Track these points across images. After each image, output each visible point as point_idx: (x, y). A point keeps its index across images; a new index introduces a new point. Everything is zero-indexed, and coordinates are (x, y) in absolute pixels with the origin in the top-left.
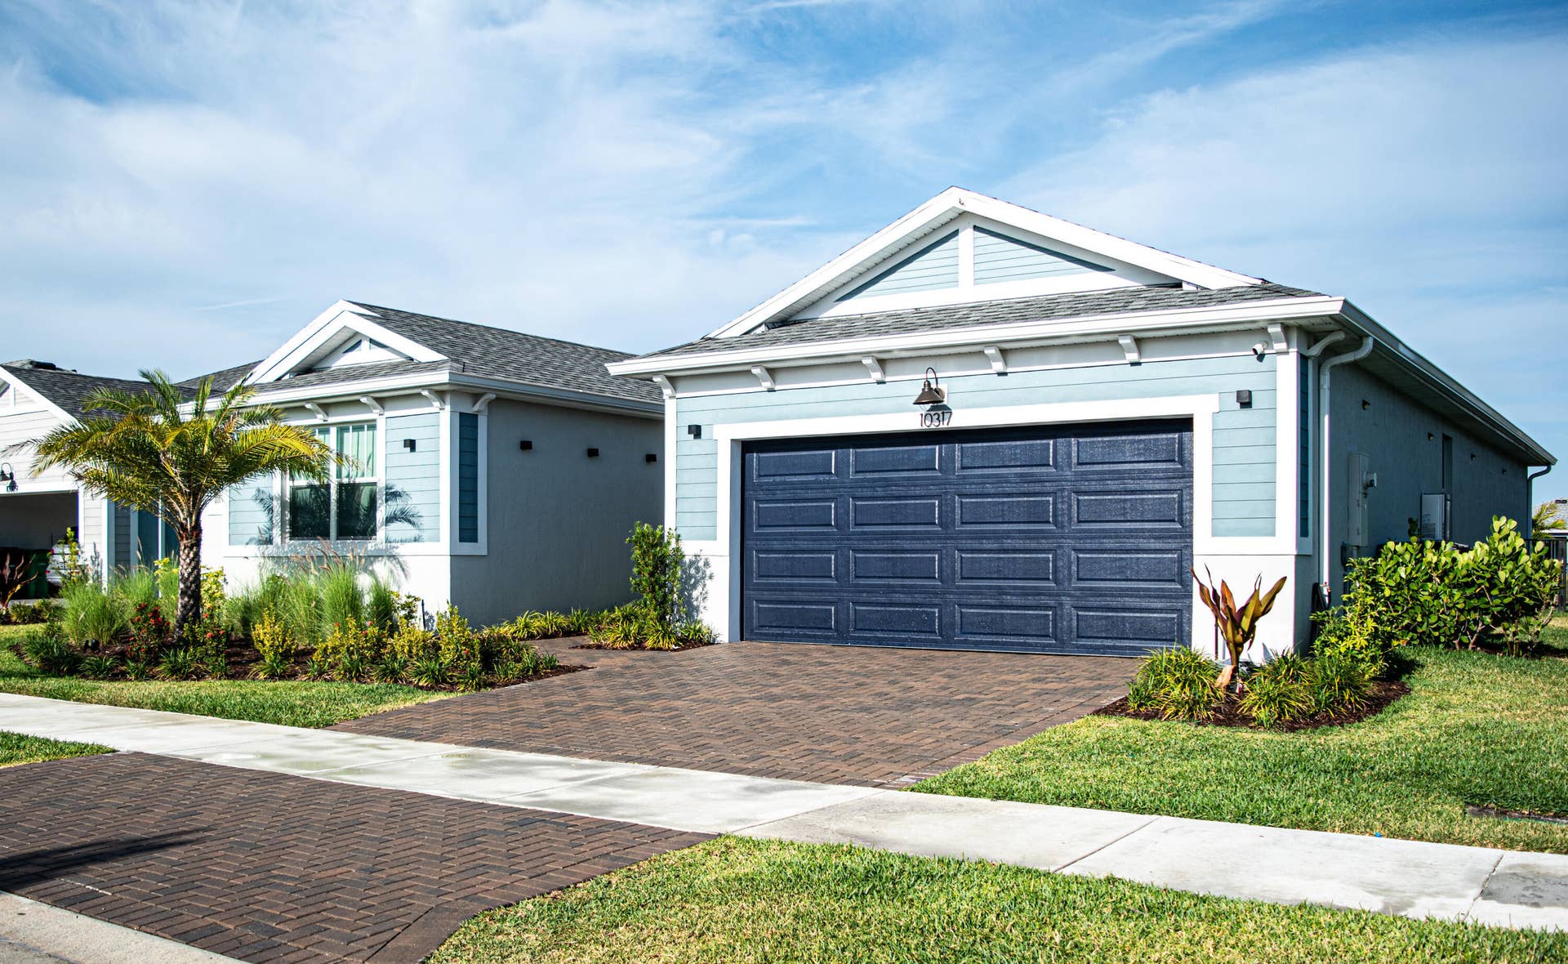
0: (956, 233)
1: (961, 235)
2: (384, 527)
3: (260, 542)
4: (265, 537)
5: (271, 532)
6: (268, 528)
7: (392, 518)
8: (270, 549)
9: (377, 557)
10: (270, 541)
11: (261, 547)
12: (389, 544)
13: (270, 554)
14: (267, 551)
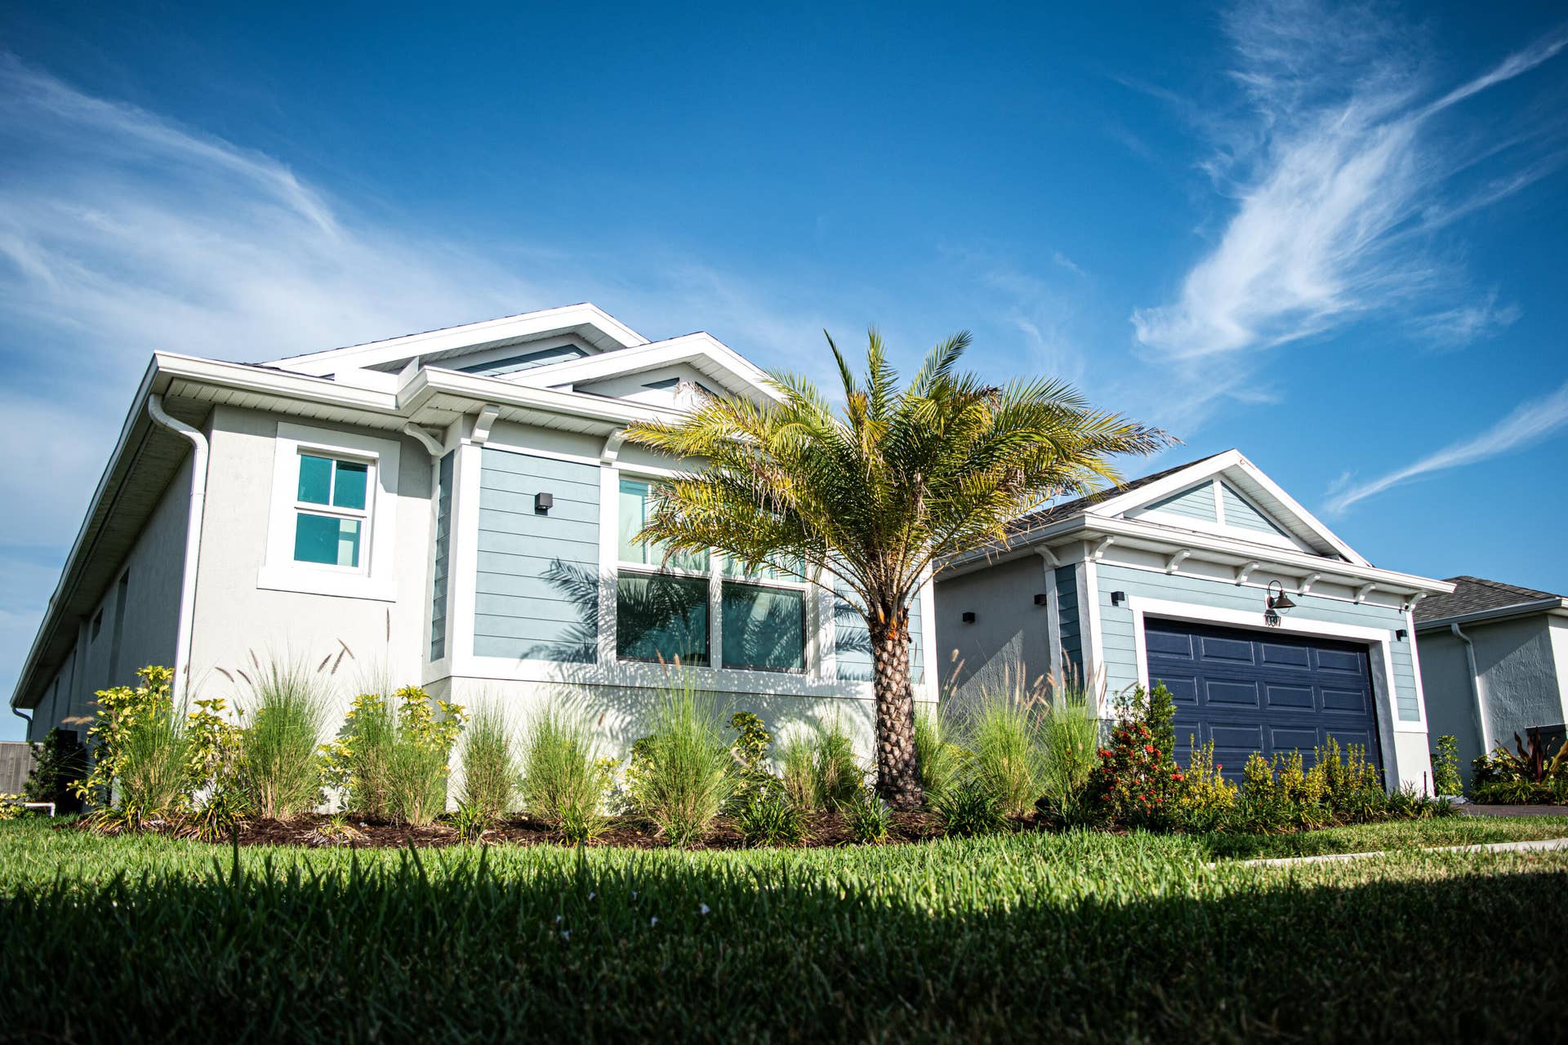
0: (1211, 482)
1: (1215, 484)
2: (833, 655)
3: (560, 656)
4: (577, 647)
5: (589, 641)
6: (584, 634)
7: (846, 643)
8: (588, 671)
9: (822, 698)
10: (588, 655)
11: (566, 665)
12: (843, 681)
13: (590, 678)
14: (581, 674)
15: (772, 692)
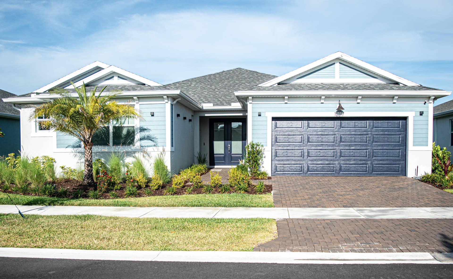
0: (334, 64)
1: (336, 64)
2: (139, 142)
3: (74, 147)
4: (77, 145)
5: (80, 143)
6: (79, 142)
7: (143, 138)
8: (79, 149)
9: (136, 152)
10: (80, 146)
11: (75, 149)
12: (142, 147)
13: (80, 151)
14: (78, 150)
15: (122, 151)
